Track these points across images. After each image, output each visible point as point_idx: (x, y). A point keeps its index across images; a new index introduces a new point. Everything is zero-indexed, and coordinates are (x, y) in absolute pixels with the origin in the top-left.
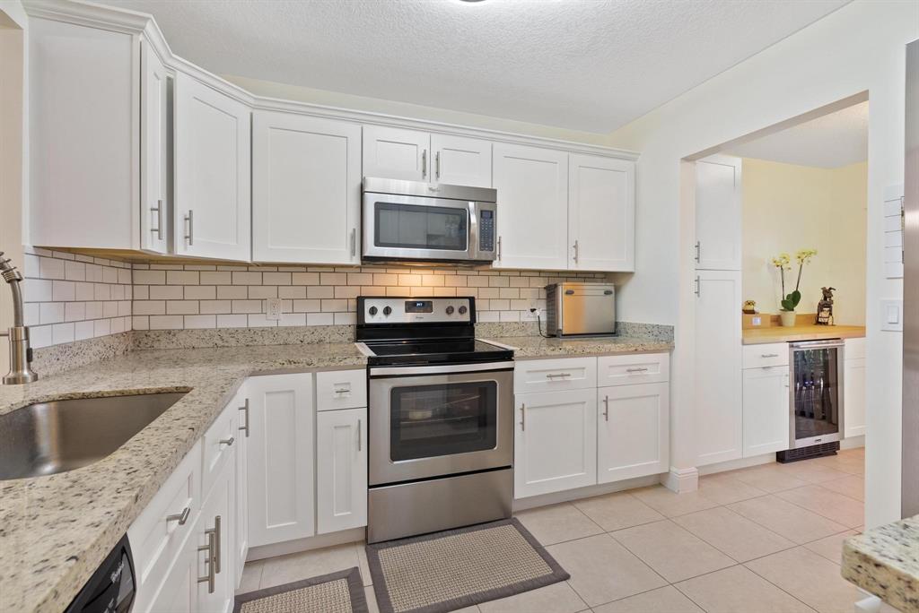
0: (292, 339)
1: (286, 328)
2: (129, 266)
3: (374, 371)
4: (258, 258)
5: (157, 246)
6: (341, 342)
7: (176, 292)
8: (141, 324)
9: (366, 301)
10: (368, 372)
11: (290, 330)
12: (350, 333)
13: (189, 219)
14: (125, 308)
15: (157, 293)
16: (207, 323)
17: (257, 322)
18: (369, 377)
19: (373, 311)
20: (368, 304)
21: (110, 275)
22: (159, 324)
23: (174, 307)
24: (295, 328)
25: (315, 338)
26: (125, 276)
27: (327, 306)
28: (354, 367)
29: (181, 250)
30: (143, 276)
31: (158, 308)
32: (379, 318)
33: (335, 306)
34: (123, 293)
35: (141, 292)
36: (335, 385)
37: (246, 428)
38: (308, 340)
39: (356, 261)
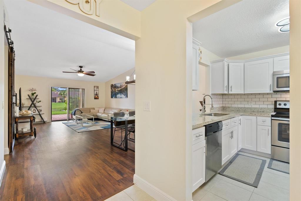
0: (255, 110)
1: (254, 108)
2: (222, 95)
3: (273, 118)
4: (245, 93)
5: (226, 92)
6: (270, 112)
7: (230, 100)
8: (224, 106)
9: (277, 102)
10: (271, 118)
11: (255, 108)
12: (273, 110)
13: (231, 87)
14: (221, 102)
15: (227, 100)
16: (236, 106)
17: (247, 106)
18: (272, 119)
19: (280, 104)
20: (278, 103)
21: (219, 97)
22: (227, 106)
23: (230, 102)
24: (256, 108)
25: (262, 110)
26: (221, 97)
27: (265, 103)
28: (267, 117)
29: (230, 93)
30: (224, 97)
31: (227, 102)
32: (283, 106)
33: (268, 103)
34: (221, 100)
35: (224, 100)
36: (262, 120)
37: (240, 124)
38: (260, 110)
39: (272, 92)
